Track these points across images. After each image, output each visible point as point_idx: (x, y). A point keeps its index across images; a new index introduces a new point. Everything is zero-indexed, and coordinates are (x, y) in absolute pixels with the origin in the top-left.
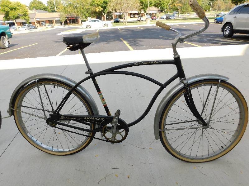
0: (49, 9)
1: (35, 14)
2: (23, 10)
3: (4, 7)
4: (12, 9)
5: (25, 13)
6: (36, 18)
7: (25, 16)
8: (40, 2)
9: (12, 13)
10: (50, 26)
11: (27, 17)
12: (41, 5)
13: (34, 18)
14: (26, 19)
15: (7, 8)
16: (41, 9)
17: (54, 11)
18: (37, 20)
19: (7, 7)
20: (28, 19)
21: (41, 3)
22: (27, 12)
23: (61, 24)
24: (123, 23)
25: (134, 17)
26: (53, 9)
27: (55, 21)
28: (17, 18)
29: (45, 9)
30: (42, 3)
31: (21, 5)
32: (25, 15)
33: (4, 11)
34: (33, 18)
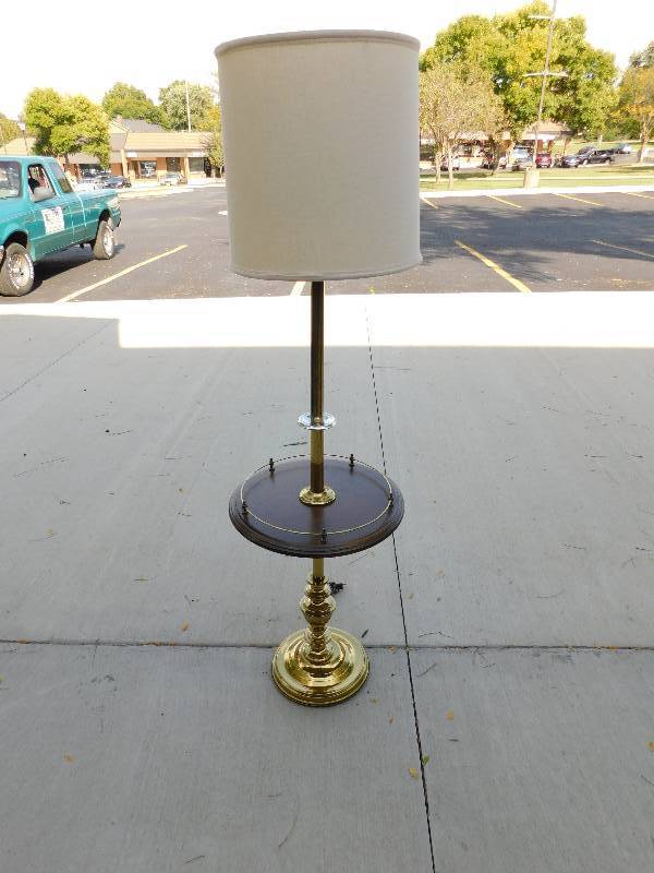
0: (166, 116)
1: (124, 137)
2: (94, 124)
3: (39, 114)
4: (60, 121)
5: (98, 132)
6: (126, 151)
7: (99, 145)
8: (139, 92)
9: (60, 134)
10: (174, 181)
11: (102, 149)
12: (140, 105)
13: (122, 151)
14: (98, 154)
15: (47, 117)
16: (141, 118)
17: (185, 126)
18: (131, 155)
19: (46, 112)
20: (106, 155)
21: (140, 96)
22: (104, 129)
23: (209, 174)
24: (434, 180)
25: (469, 154)
26: (181, 117)
27: (187, 161)
28: (74, 149)
29: (153, 117)
30: (144, 97)
31: (89, 106)
32: (99, 141)
33: (38, 126)
34: (119, 151)
